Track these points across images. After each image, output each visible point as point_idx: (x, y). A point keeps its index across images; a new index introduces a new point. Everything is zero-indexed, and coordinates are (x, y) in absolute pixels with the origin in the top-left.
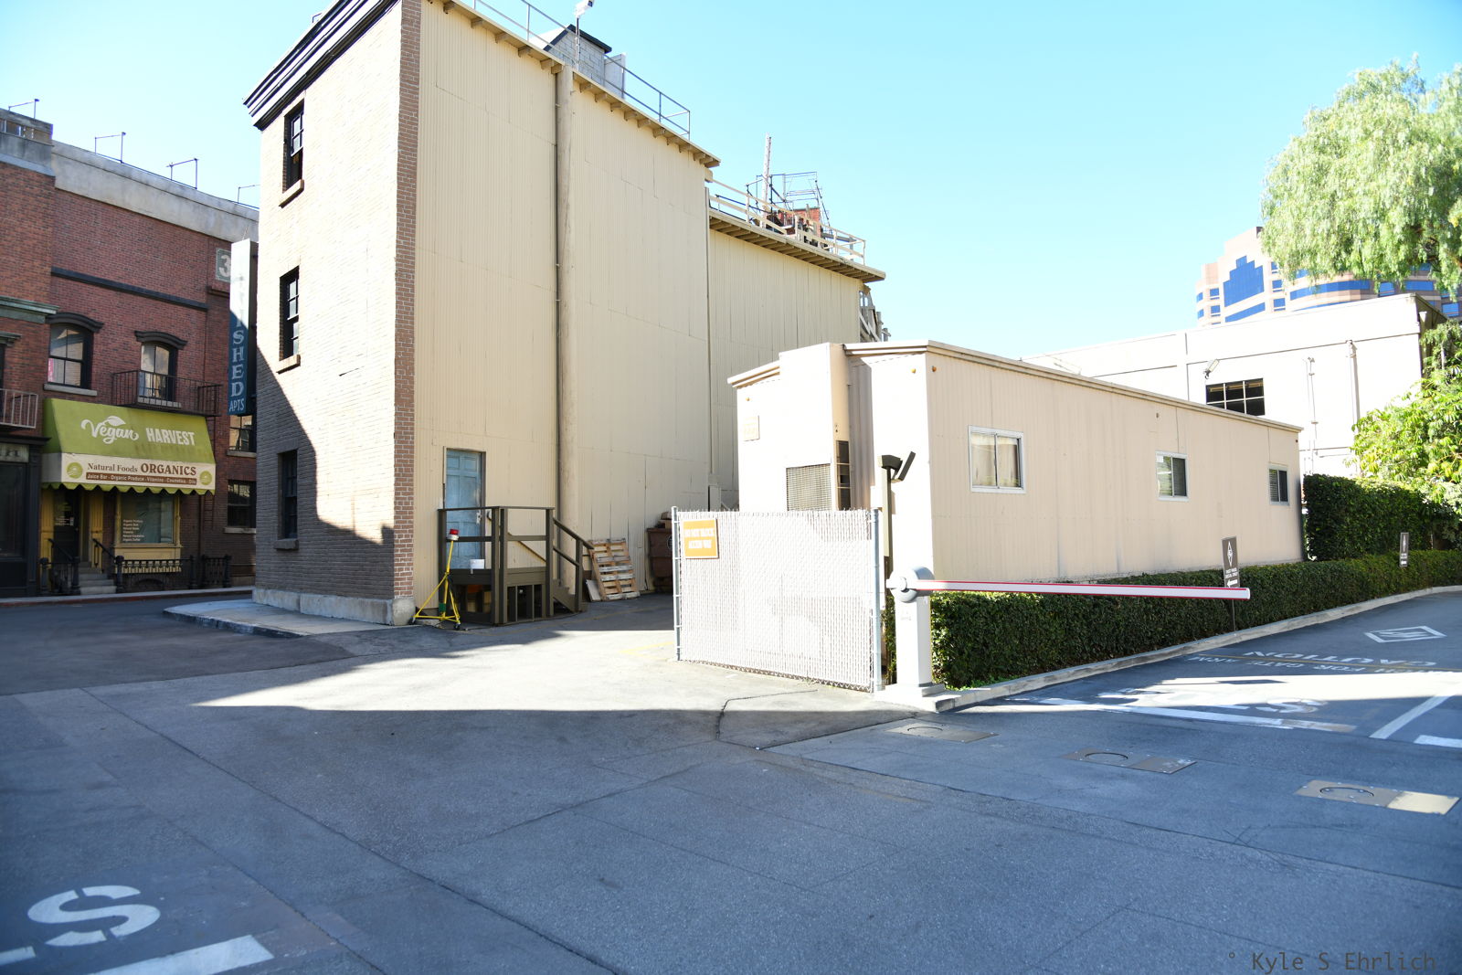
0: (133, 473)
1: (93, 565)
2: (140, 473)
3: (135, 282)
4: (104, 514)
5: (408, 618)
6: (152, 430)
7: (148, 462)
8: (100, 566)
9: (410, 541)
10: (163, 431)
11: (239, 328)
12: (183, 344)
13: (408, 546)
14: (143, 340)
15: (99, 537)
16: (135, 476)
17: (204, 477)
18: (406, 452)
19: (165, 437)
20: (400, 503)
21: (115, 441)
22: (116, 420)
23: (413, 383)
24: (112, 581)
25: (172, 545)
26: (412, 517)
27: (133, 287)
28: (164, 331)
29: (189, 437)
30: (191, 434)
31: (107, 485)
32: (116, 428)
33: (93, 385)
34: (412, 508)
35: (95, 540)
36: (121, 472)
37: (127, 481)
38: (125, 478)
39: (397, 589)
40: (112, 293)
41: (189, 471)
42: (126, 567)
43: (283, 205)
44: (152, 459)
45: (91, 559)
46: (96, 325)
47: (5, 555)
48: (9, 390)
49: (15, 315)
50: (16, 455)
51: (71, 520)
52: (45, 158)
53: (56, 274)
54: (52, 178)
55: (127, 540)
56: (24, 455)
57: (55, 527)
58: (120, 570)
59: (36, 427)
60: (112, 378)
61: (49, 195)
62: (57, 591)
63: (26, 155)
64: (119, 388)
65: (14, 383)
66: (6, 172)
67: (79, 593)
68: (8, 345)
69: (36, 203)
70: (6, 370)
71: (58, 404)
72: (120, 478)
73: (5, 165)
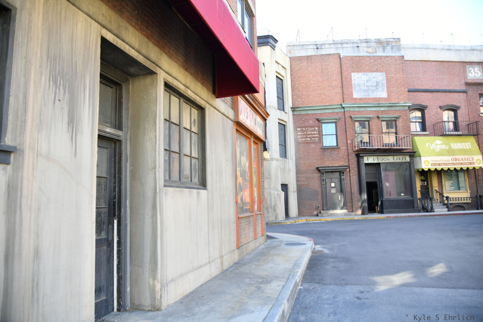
1: (436, 200)
2: (451, 162)
3: (437, 87)
4: (438, 180)
6: (453, 144)
7: (454, 157)
8: (439, 200)
10: (458, 144)
12: (459, 108)
14: (443, 109)
15: (437, 189)
16: (449, 163)
17: (478, 161)
19: (459, 146)
21: (439, 150)
22: (438, 142)
24: (445, 206)
25: (466, 191)
27: (437, 89)
28: (451, 104)
29: (468, 145)
31: (439, 168)
32: (439, 145)
33: (427, 130)
35: (435, 190)
36: (444, 162)
37: (446, 165)
38: (446, 164)
40: (429, 93)
41: (471, 159)
42: (450, 201)
44: (455, 155)
45: (435, 197)
46: (425, 107)
47: (406, 197)
48: (401, 136)
49: (398, 108)
50: (405, 159)
51: (426, 182)
52: (400, 50)
53: (409, 91)
54: (403, 57)
55: (448, 190)
56: (408, 159)
57: (421, 186)
58: (448, 202)
59: (411, 148)
60: (434, 126)
61: (403, 62)
62: (425, 210)
63: (393, 51)
64: (437, 130)
65: (401, 133)
66: (388, 59)
67: (434, 211)
68: (397, 120)
69: (399, 67)
70: (398, 129)
71: (416, 138)
72: (444, 165)
73: (387, 57)
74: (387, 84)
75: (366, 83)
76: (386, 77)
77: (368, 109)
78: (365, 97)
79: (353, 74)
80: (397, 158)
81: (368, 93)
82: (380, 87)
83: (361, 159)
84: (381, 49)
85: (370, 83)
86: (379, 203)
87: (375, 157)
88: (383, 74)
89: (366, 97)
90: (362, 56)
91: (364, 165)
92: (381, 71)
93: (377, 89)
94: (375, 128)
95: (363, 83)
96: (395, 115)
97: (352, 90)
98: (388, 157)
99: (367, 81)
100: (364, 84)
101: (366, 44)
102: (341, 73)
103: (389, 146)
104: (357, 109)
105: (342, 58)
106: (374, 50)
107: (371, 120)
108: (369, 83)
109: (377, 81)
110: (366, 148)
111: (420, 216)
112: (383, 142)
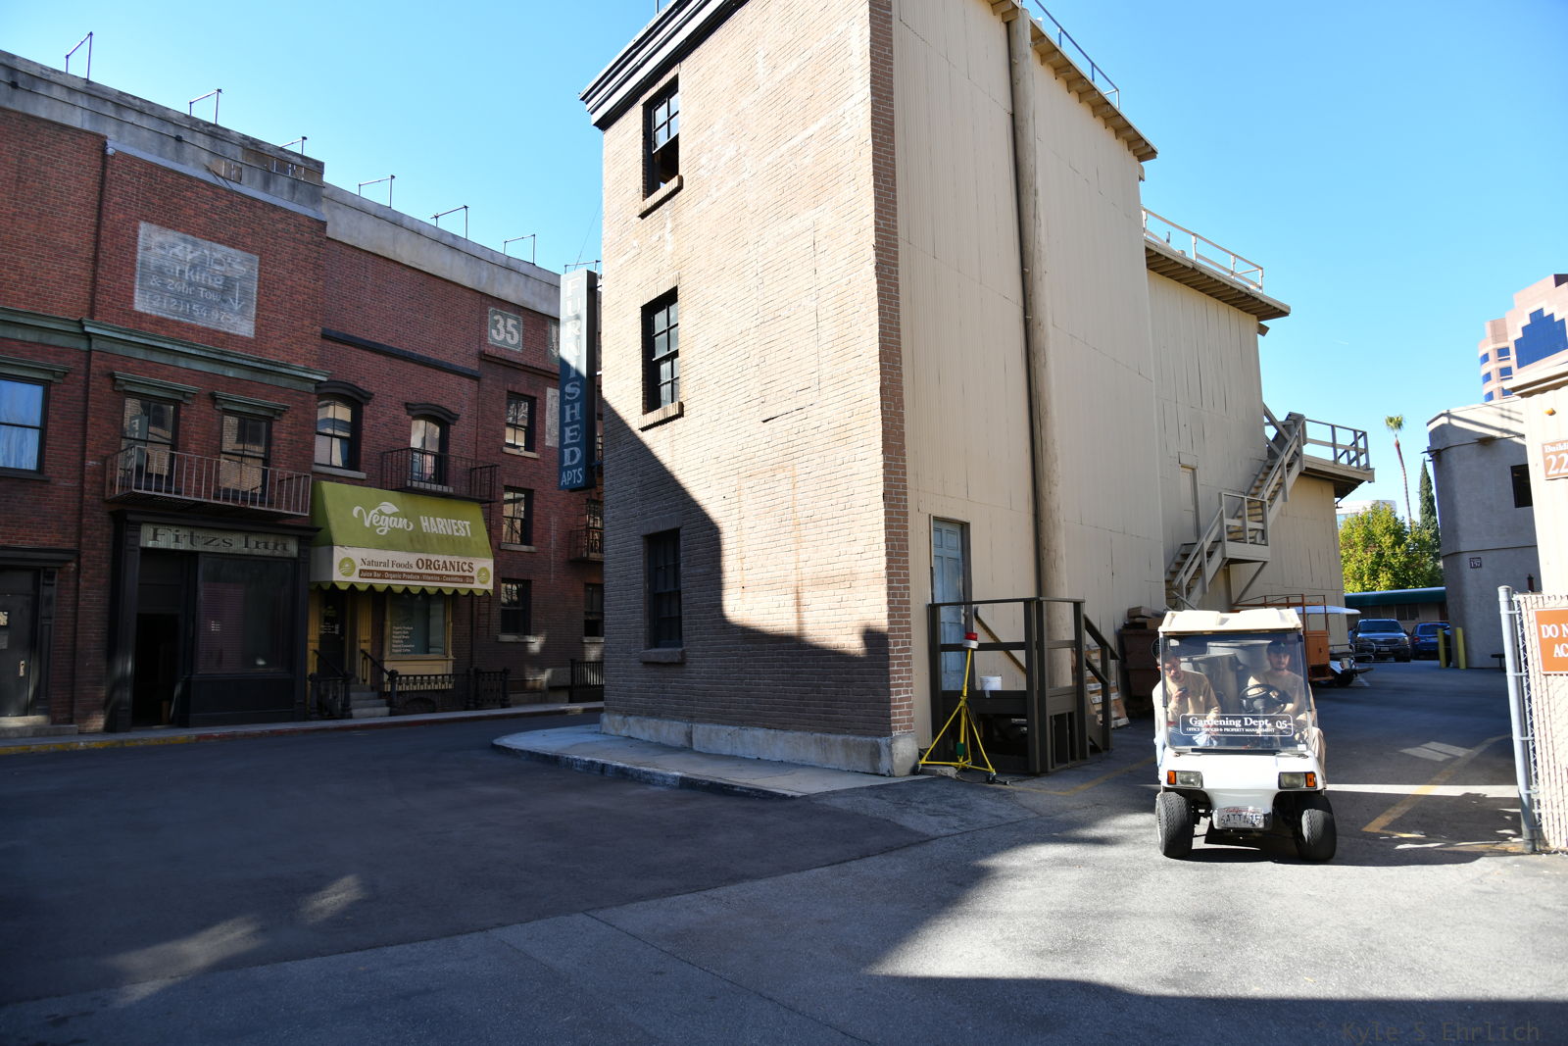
0: (408, 570)
1: (361, 682)
2: (415, 570)
3: (406, 346)
4: (373, 620)
5: (911, 764)
6: (426, 518)
7: (424, 556)
8: (368, 682)
9: (908, 650)
10: (438, 519)
11: (574, 379)
12: (454, 417)
13: (907, 657)
14: (414, 413)
15: (367, 647)
16: (410, 574)
17: (481, 574)
18: (898, 520)
19: (441, 526)
20: (894, 595)
21: (388, 531)
22: (389, 507)
23: (902, 421)
24: (384, 701)
25: (443, 657)
26: (909, 616)
27: (404, 352)
28: (435, 403)
29: (465, 528)
30: (467, 523)
31: (381, 583)
32: (389, 516)
33: (362, 466)
34: (908, 602)
35: (362, 651)
36: (395, 569)
37: (402, 579)
38: (399, 576)
39: (898, 721)
40: (382, 358)
41: (466, 567)
42: (400, 684)
43: (643, 216)
44: (428, 553)
45: (359, 674)
46: (366, 395)
47: (272, 670)
48: (281, 471)
49: (283, 382)
50: (285, 549)
51: (337, 627)
52: (316, 201)
53: (326, 336)
54: (324, 224)
55: (397, 651)
56: (293, 549)
57: (321, 636)
58: (393, 687)
59: (307, 515)
60: (382, 458)
61: (321, 243)
62: (327, 714)
63: (296, 197)
64: (389, 469)
65: (281, 463)
66: (277, 216)
67: (350, 717)
68: (277, 418)
69: (306, 252)
70: (274, 448)
71: (327, 487)
72: (394, 576)
73: (275, 208)
74: (258, 293)
75: (187, 270)
76: (259, 271)
77: (182, 363)
78: (176, 318)
79: (143, 225)
80: (257, 543)
81: (190, 309)
82: (234, 299)
83: (129, 533)
84: (258, 177)
85: (204, 275)
86: (178, 690)
87: (182, 532)
88: (251, 260)
89: (182, 319)
90: (190, 178)
91: (139, 555)
92: (245, 248)
93: (225, 301)
94: (197, 433)
95: (178, 268)
96: (272, 403)
97: (133, 282)
98: (228, 537)
99: (193, 267)
100: (182, 272)
101: (208, 140)
102: (100, 208)
103: (235, 499)
104: (140, 354)
105: (113, 157)
106: (234, 173)
107: (185, 401)
108: (198, 273)
109: (229, 275)
110: (155, 496)
111: (306, 731)
112: (217, 481)
